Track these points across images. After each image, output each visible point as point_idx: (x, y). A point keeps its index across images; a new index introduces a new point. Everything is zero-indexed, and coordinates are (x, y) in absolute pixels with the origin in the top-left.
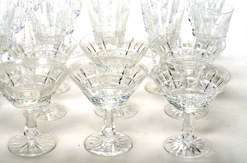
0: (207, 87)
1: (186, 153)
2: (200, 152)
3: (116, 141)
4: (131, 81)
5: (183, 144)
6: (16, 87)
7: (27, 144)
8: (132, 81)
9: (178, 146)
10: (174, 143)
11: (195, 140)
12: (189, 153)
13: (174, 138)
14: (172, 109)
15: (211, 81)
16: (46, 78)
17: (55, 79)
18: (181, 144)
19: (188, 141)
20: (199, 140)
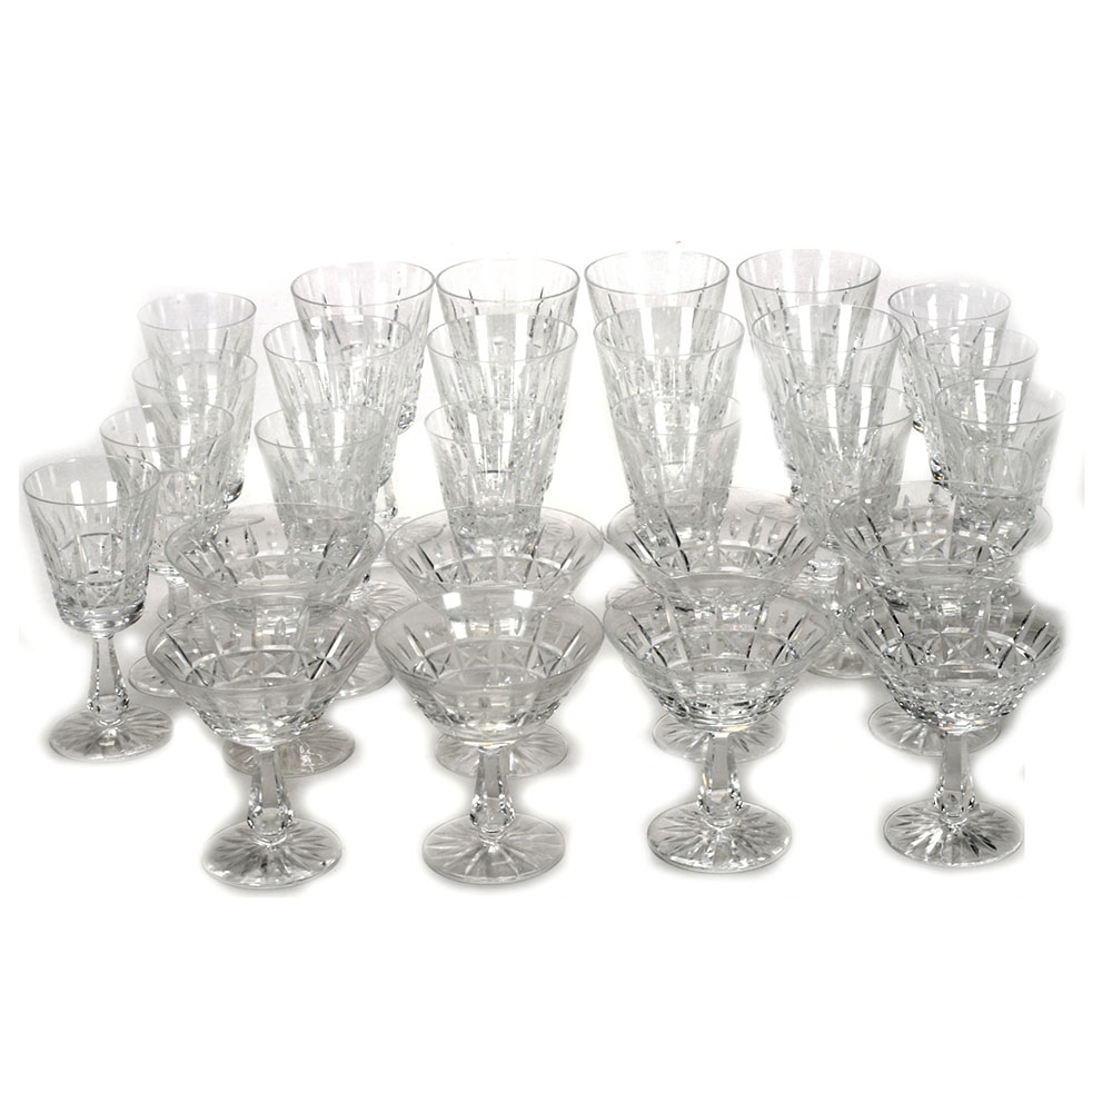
0: (1004, 657)
1: (953, 854)
2: (994, 848)
3: (744, 826)
4: (782, 648)
5: (942, 828)
6: (443, 679)
7: (478, 849)
8: (786, 650)
9: (927, 834)
10: (914, 825)
11: (974, 815)
12: (962, 852)
13: (913, 812)
14: (890, 722)
15: (1019, 638)
16: (528, 648)
17: (560, 653)
18: (936, 827)
19: (956, 818)
20: (986, 815)
